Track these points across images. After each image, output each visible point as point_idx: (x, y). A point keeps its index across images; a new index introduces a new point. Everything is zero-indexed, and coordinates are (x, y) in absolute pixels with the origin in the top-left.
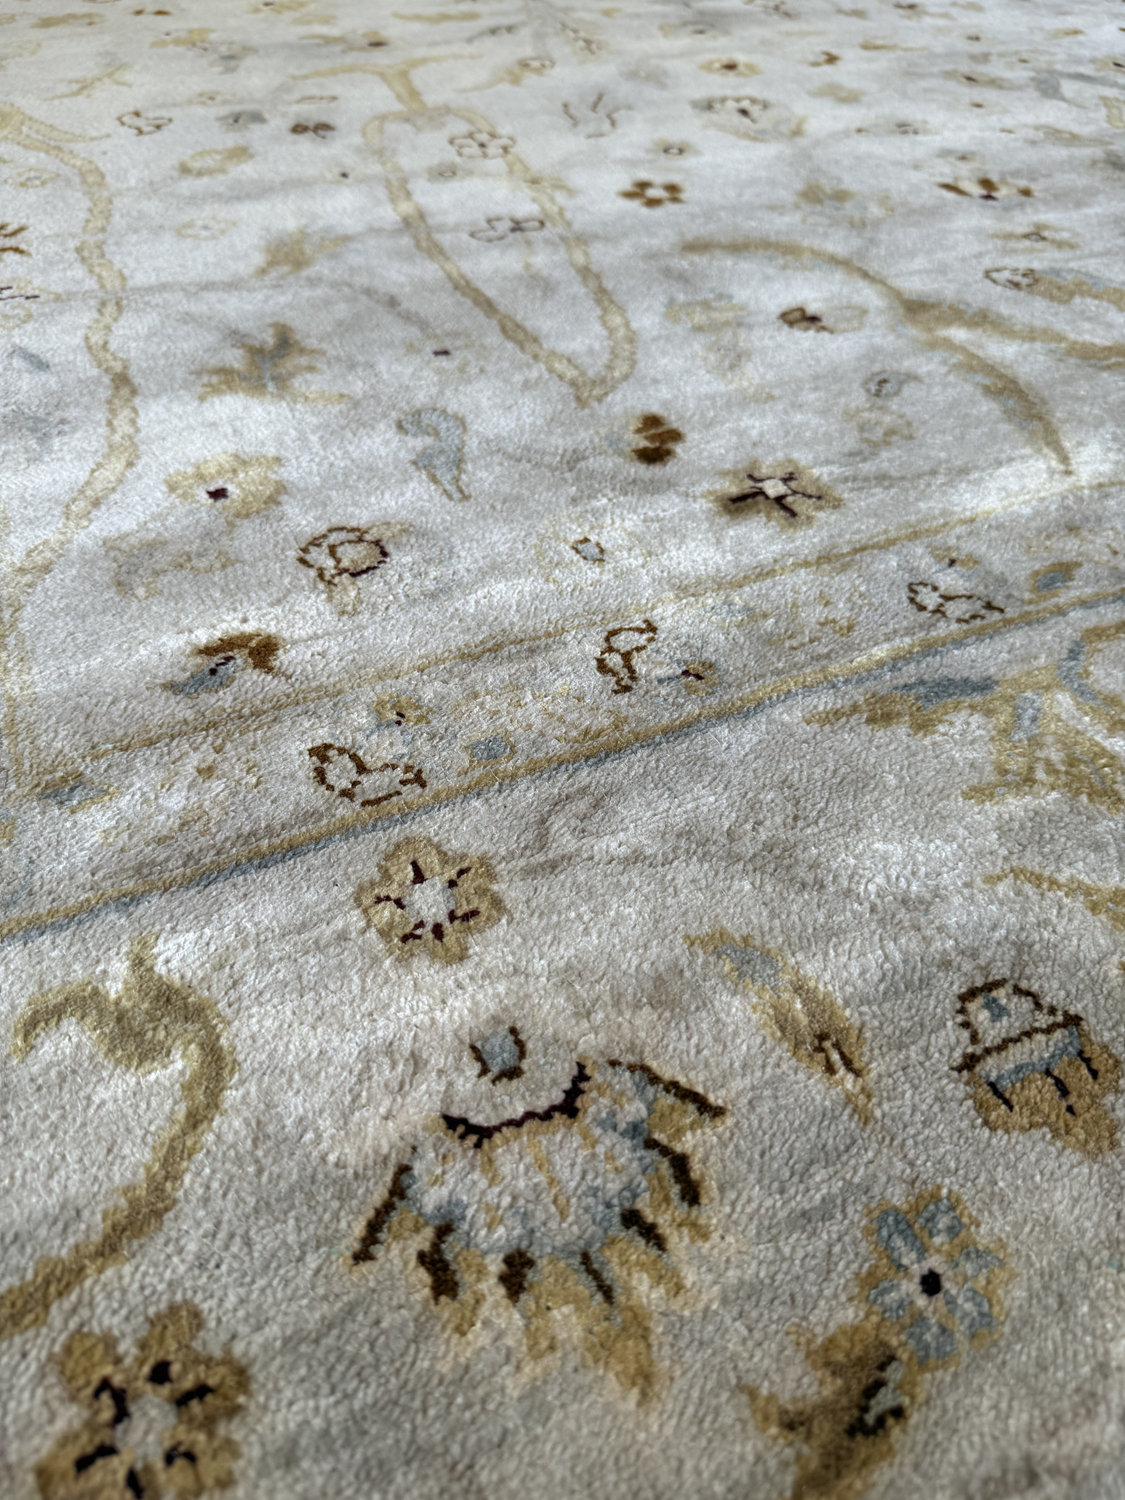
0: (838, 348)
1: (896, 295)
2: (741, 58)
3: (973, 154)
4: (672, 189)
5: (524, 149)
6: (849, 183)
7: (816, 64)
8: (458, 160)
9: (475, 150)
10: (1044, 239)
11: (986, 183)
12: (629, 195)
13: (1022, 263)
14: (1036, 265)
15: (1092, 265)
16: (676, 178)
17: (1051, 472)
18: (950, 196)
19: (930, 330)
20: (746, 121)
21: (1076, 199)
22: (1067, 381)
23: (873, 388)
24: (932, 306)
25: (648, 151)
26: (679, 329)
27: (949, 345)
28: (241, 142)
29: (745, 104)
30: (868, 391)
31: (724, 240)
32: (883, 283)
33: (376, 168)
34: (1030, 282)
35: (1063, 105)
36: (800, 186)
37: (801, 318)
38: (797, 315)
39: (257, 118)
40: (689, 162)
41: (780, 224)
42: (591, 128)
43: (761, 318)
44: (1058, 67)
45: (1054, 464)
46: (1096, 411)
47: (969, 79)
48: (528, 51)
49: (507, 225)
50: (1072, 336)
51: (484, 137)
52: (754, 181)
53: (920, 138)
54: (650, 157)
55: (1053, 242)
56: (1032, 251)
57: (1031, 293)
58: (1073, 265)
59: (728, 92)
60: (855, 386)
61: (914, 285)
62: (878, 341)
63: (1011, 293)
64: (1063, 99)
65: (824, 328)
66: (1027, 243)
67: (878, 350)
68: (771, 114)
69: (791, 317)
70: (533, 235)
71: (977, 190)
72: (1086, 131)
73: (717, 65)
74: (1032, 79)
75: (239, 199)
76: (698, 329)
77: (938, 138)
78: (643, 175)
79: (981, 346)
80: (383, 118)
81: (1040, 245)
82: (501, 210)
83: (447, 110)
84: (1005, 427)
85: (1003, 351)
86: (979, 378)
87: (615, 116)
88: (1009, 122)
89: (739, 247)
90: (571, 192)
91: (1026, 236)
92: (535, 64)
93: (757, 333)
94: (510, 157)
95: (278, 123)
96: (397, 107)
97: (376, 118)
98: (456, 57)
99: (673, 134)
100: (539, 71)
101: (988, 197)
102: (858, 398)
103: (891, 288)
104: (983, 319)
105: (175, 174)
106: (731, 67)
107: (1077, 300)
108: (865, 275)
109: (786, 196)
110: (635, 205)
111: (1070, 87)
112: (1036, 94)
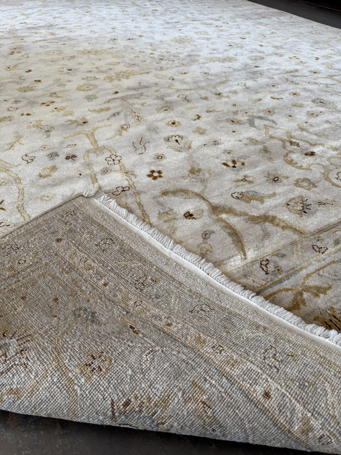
0: (196, 225)
1: (210, 204)
2: (176, 120)
3: (231, 151)
4: (159, 172)
5: (124, 161)
6: (201, 167)
7: (195, 120)
8: (108, 166)
9: (111, 162)
10: (246, 180)
11: (234, 162)
12: (149, 176)
13: (240, 190)
14: (243, 191)
15: (256, 189)
16: (160, 168)
17: (242, 259)
18: (225, 167)
19: (217, 216)
20: (177, 144)
21: (254, 165)
22: (247, 229)
23: (204, 236)
24: (219, 207)
25: (154, 158)
26: (161, 222)
27: (221, 220)
28: (54, 164)
29: (177, 138)
31: (171, 190)
32: (208, 201)
33: (88, 172)
34: (242, 197)
35: (255, 129)
36: (190, 168)
37: (189, 216)
38: (188, 214)
39: (57, 155)
40: (164, 162)
41: (184, 183)
42: (140, 152)
43: (179, 216)
44: (255, 114)
45: (243, 256)
46: (253, 238)
47: (232, 121)
48: (123, 122)
49: (120, 189)
50: (250, 214)
51: (113, 157)
52: (178, 168)
53: (219, 146)
54: (155, 160)
55: (248, 181)
56: (242, 185)
57: (241, 200)
58: (252, 189)
59: (173, 134)
60: (200, 236)
61: (215, 201)
62: (206, 221)
63: (237, 201)
64: (255, 127)
65: (194, 218)
66: (242, 183)
67: (205, 224)
68: (184, 140)
69: (186, 215)
71: (231, 164)
72: (259, 138)
73: (170, 123)
74: (248, 120)
75: (55, 185)
76: (166, 221)
77: (223, 145)
78: (153, 168)
79: (229, 220)
80: (88, 151)
81: (244, 183)
82: (119, 184)
83: (104, 148)
84: (232, 246)
85: (234, 220)
86: (228, 231)
87: (145, 146)
88: (241, 137)
89: (175, 193)
90: (136, 176)
91: (242, 180)
92: (125, 127)
93: (179, 221)
94: (120, 164)
95: (62, 156)
96: (92, 147)
97: (87, 152)
98: (105, 126)
99: (160, 152)
100: (126, 130)
101: (234, 167)
102: (201, 240)
104: (230, 211)
105: (38, 177)
106: (174, 123)
107: (252, 201)
108: (204, 199)
109: (186, 172)
110: (150, 179)
111: (257, 122)
112: (248, 125)
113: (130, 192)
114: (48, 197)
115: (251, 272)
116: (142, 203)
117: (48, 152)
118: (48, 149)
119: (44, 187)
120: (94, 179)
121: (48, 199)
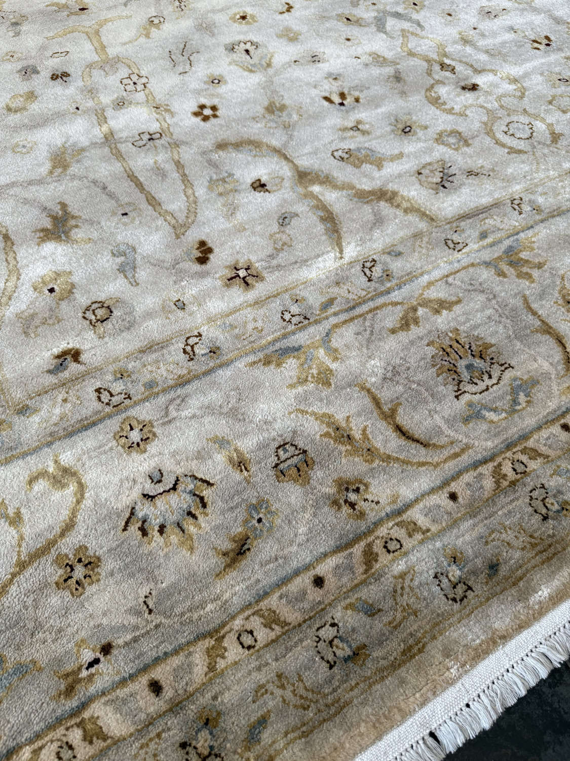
0: (269, 201)
1: (296, 167)
2: (249, 11)
3: (340, 75)
4: (214, 108)
5: (153, 85)
6: (287, 102)
7: (282, 13)
8: (125, 94)
9: (131, 87)
10: (359, 129)
11: (342, 96)
12: (196, 114)
13: (346, 145)
14: (352, 147)
15: (374, 144)
16: (215, 101)
17: (336, 258)
18: (326, 104)
19: (306, 188)
20: (248, 57)
21: (375, 102)
22: (351, 211)
23: (281, 221)
24: (309, 174)
25: (205, 83)
26: (213, 195)
27: (312, 195)
28: (31, 89)
29: (248, 46)
30: (279, 223)
31: (233, 140)
32: (292, 162)
33: (90, 104)
34: (349, 158)
35: (385, 36)
36: (266, 103)
37: (259, 186)
38: (258, 183)
39: (35, 71)
40: (222, 89)
41: (255, 130)
42: (181, 69)
43: (244, 187)
44: (388, 8)
45: (338, 254)
46: (358, 226)
47: (348, 19)
48: (152, 12)
49: (146, 137)
50: (358, 186)
51: (135, 78)
52: (247, 101)
53: (320, 65)
54: (206, 86)
55: (362, 131)
56: (352, 137)
57: (347, 163)
58: (366, 145)
59: (242, 37)
60: (275, 221)
61: (304, 163)
62: (286, 196)
63: (340, 163)
64: (385, 33)
65: (267, 190)
66: (351, 133)
67: (285, 200)
68: (260, 51)
69: (255, 185)
70: (157, 142)
71: (337, 100)
72: (389, 55)
73: (238, 17)
74: (375, 18)
75: (35, 127)
76: (220, 194)
77: (327, 64)
78: (203, 101)
79: (323, 195)
80: (90, 66)
81: (356, 134)
82: (144, 128)
83: (118, 60)
84: (324, 238)
85: (331, 197)
86: (321, 213)
87: (191, 58)
88: (360, 51)
89: (238, 145)
90: (172, 114)
91: (352, 129)
92: (156, 21)
93: (242, 195)
94: (147, 91)
95: (45, 74)
96: (96, 58)
97: (87, 66)
98: (120, 17)
99: (216, 71)
100: (157, 26)
101: (342, 104)
102: (275, 227)
103: (294, 165)
104: (327, 180)
105: (5, 112)
106: (244, 18)
107: (364, 165)
108: (286, 158)
109: (260, 110)
110: (198, 120)
111: (391, 23)
112: (375, 29)
113: (162, 141)
114: (24, 146)
115: (347, 278)
116: (182, 162)
117: (19, 66)
118: (19, 59)
119: (16, 129)
120: (102, 118)
121: (24, 150)
